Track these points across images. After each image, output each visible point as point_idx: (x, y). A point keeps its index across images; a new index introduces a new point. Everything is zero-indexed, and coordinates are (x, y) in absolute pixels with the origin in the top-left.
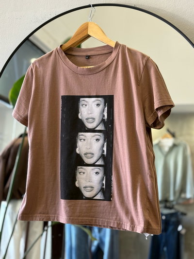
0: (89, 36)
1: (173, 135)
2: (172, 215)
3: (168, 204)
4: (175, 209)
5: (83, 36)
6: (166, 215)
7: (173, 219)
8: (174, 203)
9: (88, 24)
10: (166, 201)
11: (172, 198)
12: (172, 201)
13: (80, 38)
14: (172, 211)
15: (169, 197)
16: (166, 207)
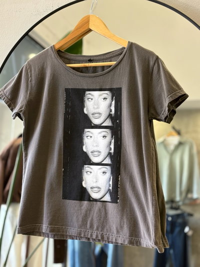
0: (90, 30)
1: (179, 133)
2: (178, 216)
3: (174, 205)
4: (181, 210)
5: (84, 30)
6: (172, 216)
7: (180, 221)
8: (180, 203)
9: (89, 17)
10: (172, 201)
11: (178, 198)
12: (178, 202)
13: (80, 32)
14: (178, 212)
15: (175, 197)
16: (172, 208)
